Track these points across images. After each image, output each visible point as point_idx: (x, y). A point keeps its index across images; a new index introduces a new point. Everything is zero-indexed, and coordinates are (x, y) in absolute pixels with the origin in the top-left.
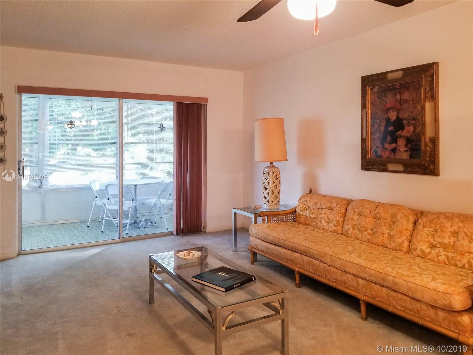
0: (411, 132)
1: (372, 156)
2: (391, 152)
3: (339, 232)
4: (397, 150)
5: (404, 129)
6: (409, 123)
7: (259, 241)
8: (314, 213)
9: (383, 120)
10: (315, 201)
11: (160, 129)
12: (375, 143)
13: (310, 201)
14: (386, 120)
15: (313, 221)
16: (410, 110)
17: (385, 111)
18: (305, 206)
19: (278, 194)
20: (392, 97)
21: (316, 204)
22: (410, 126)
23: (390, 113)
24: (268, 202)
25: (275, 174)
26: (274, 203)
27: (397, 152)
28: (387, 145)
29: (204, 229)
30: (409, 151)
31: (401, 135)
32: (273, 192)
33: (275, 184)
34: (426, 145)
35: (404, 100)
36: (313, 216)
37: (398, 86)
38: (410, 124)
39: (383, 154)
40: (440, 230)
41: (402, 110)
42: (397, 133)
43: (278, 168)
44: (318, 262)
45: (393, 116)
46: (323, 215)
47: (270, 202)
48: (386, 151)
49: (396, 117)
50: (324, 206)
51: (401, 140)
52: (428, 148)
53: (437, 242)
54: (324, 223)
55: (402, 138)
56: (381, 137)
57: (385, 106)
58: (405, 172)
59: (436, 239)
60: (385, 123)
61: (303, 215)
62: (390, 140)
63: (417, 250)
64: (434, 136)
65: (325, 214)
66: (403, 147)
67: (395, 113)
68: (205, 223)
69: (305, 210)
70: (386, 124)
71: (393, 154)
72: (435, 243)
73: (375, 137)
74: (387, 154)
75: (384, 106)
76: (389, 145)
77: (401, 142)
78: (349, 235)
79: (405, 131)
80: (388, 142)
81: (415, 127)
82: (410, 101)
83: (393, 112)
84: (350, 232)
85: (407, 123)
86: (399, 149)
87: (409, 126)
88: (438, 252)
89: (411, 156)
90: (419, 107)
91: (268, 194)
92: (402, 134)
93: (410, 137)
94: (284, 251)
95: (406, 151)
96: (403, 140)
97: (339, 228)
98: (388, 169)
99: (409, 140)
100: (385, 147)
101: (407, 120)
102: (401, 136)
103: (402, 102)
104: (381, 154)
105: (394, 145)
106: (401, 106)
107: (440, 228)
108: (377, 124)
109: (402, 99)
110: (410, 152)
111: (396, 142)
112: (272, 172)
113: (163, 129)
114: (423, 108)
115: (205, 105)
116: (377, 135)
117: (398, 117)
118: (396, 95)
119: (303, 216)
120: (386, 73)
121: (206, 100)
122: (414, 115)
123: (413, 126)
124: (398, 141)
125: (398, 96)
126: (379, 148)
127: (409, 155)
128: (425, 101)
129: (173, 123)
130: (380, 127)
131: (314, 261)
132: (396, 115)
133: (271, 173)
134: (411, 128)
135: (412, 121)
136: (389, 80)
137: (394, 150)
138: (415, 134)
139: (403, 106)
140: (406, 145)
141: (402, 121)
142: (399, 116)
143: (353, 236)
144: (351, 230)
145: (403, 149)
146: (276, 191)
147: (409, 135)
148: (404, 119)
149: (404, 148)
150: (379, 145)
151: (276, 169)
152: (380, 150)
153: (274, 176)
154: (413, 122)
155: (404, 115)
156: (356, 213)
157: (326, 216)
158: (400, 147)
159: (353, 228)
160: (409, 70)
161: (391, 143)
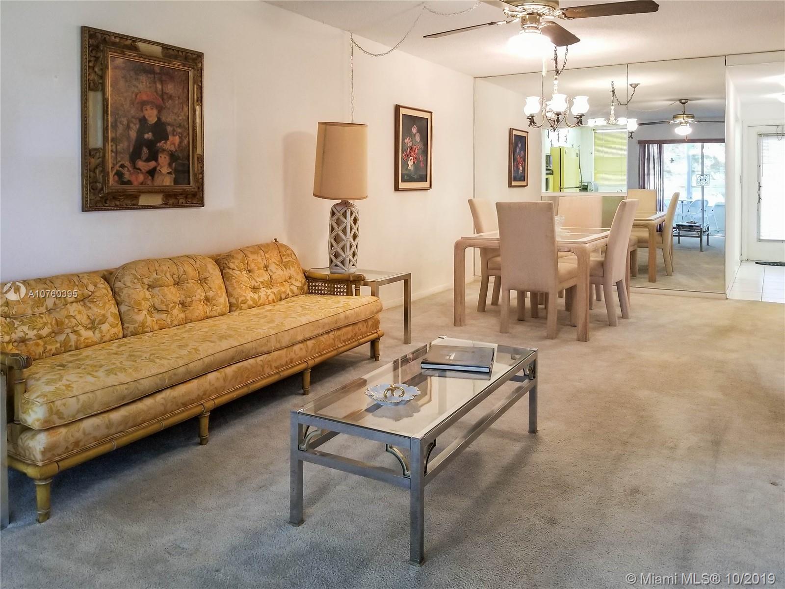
0: (177, 145)
1: (113, 183)
2: (147, 174)
4: (156, 173)
5: (168, 139)
6: (174, 130)
9: (133, 120)
12: (119, 159)
14: (140, 120)
16: (175, 111)
17: (137, 103)
20: (149, 84)
22: (176, 135)
23: (147, 110)
27: (156, 176)
28: (141, 164)
30: (173, 173)
31: (164, 148)
35: (167, 93)
37: (157, 70)
38: (175, 133)
39: (133, 178)
40: (256, 267)
41: (164, 108)
42: (158, 145)
45: (152, 116)
48: (139, 173)
49: (156, 119)
51: (163, 156)
53: (259, 283)
55: (165, 152)
56: (131, 150)
57: (138, 97)
58: (165, 206)
59: (258, 280)
60: (138, 126)
62: (147, 156)
63: (248, 300)
64: (201, 152)
66: (166, 167)
67: (155, 112)
70: (139, 128)
71: (150, 178)
72: (258, 284)
73: (118, 147)
74: (141, 177)
75: (136, 96)
76: (145, 163)
77: (163, 159)
79: (168, 142)
80: (144, 159)
81: (182, 139)
82: (176, 97)
83: (152, 109)
85: (171, 130)
86: (160, 171)
87: (174, 135)
88: (266, 293)
89: (176, 182)
93: (174, 152)
95: (169, 173)
96: (166, 156)
98: (138, 204)
99: (173, 157)
100: (137, 167)
101: (172, 125)
102: (163, 150)
103: (165, 97)
104: (130, 179)
105: (152, 164)
106: (164, 103)
107: (256, 266)
108: (123, 125)
109: (164, 91)
110: (175, 174)
111: (156, 160)
116: (122, 145)
117: (159, 119)
118: (155, 83)
120: (134, 40)
122: (180, 120)
123: (179, 136)
124: (159, 158)
125: (159, 86)
126: (127, 169)
127: (173, 179)
130: (128, 131)
132: (157, 115)
134: (177, 139)
135: (178, 128)
136: (143, 55)
137: (152, 173)
138: (181, 148)
139: (167, 104)
140: (170, 165)
141: (166, 126)
142: (161, 117)
145: (165, 170)
147: (173, 149)
148: (169, 124)
149: (168, 168)
150: (127, 164)
152: (127, 171)
154: (179, 130)
155: (167, 118)
158: (161, 167)
160: (171, 52)
161: (148, 160)
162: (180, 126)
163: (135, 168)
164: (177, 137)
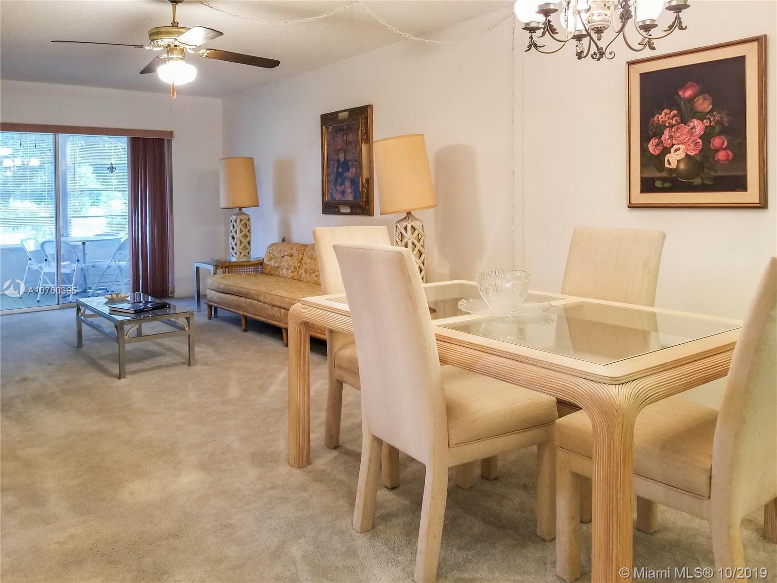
1: (329, 199)
3: (296, 278)
5: (349, 170)
6: (352, 164)
7: (214, 292)
8: (277, 262)
10: (279, 249)
11: (110, 170)
12: (330, 185)
13: (276, 250)
14: (338, 161)
15: (276, 270)
16: (352, 152)
17: (337, 152)
18: (272, 255)
19: (247, 245)
20: (341, 137)
21: (280, 251)
23: (340, 154)
24: (236, 253)
25: (243, 222)
26: (242, 255)
27: (345, 194)
28: (338, 187)
29: (171, 294)
30: (353, 192)
32: (241, 242)
33: (243, 233)
34: (363, 186)
35: (349, 141)
36: (276, 265)
37: (345, 128)
39: (336, 196)
41: (347, 151)
42: (345, 175)
43: (247, 215)
44: (256, 302)
45: (342, 157)
46: (284, 263)
47: (238, 253)
48: (338, 193)
49: (344, 159)
50: (286, 254)
51: (347, 182)
52: (364, 189)
54: (285, 271)
56: (335, 179)
57: (337, 147)
58: (352, 213)
60: (337, 165)
61: (269, 265)
62: (340, 182)
64: (369, 177)
65: (286, 261)
68: (173, 286)
69: (271, 259)
71: (342, 195)
74: (339, 196)
76: (340, 187)
77: (348, 184)
78: (302, 279)
79: (350, 173)
81: (357, 169)
82: (352, 142)
83: (342, 153)
84: (302, 276)
86: (346, 191)
89: (354, 198)
90: (358, 148)
91: (236, 244)
92: (348, 176)
94: (233, 297)
95: (351, 192)
96: (349, 182)
97: (296, 274)
98: (340, 211)
99: (352, 182)
102: (347, 178)
103: (348, 143)
105: (343, 187)
106: (347, 147)
109: (347, 140)
111: (344, 184)
112: (239, 219)
113: (114, 169)
114: (361, 150)
115: (169, 141)
118: (343, 136)
119: (269, 267)
120: (337, 113)
121: (171, 134)
122: (355, 156)
125: (345, 137)
127: (353, 196)
128: (362, 143)
129: (126, 162)
131: (254, 301)
132: (344, 157)
133: (238, 221)
136: (340, 120)
137: (343, 192)
138: (356, 175)
140: (351, 187)
141: (348, 162)
142: (346, 157)
143: (305, 281)
144: (304, 274)
145: (349, 191)
146: (245, 242)
149: (350, 189)
150: (333, 188)
151: (245, 216)
152: (334, 192)
153: (241, 224)
154: (355, 164)
156: (309, 257)
157: (286, 263)
158: (347, 189)
159: (306, 272)
160: (352, 111)
161: (340, 185)
162: (355, 161)
163: (336, 190)
164: (354, 169)
